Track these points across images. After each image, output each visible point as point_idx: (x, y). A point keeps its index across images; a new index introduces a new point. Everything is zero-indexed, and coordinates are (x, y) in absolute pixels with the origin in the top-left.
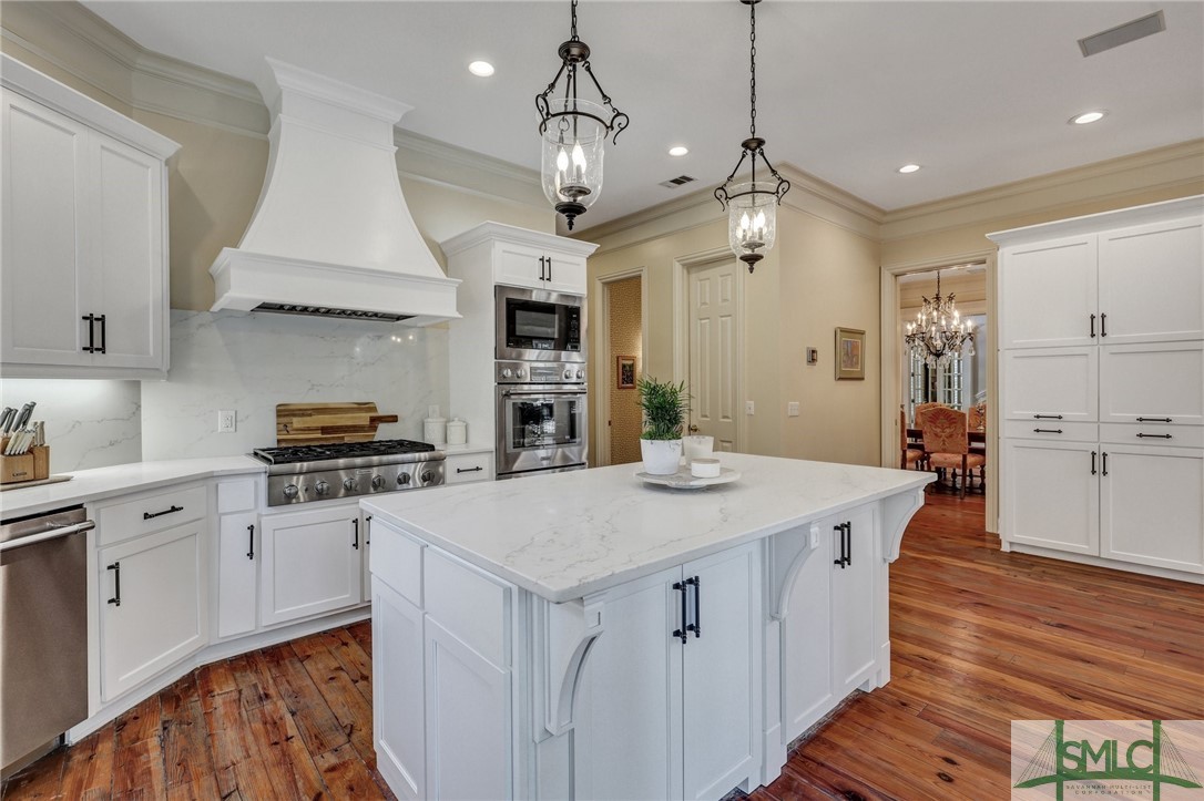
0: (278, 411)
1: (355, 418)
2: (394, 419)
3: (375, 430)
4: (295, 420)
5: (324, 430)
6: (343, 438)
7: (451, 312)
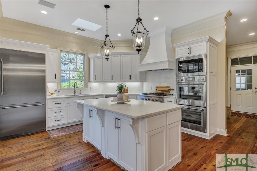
0: (156, 87)
1: (166, 89)
2: (173, 90)
3: (170, 92)
4: (158, 89)
5: (162, 91)
6: (164, 92)
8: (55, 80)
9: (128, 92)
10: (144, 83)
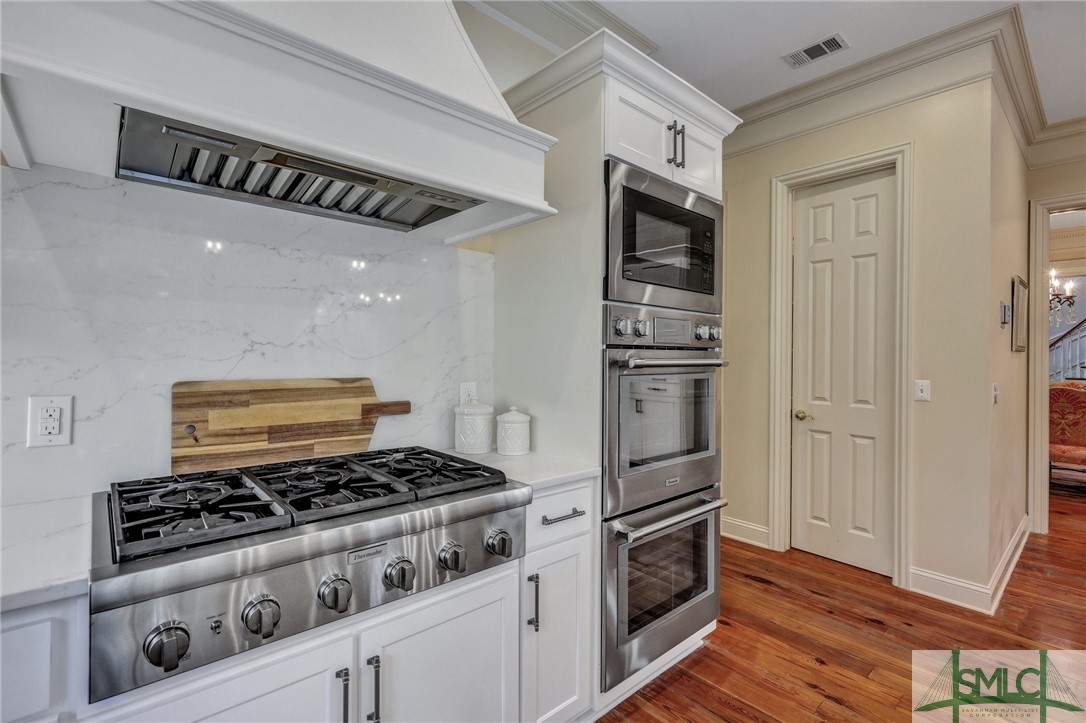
0: (176, 396)
1: (335, 407)
2: (403, 408)
3: (371, 430)
4: (213, 415)
5: (274, 432)
6: (310, 448)
7: (539, 202)
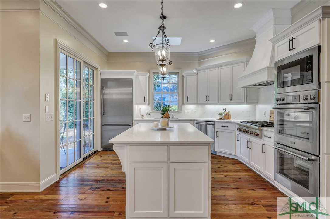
8: (144, 103)
9: (231, 119)
10: (256, 105)
